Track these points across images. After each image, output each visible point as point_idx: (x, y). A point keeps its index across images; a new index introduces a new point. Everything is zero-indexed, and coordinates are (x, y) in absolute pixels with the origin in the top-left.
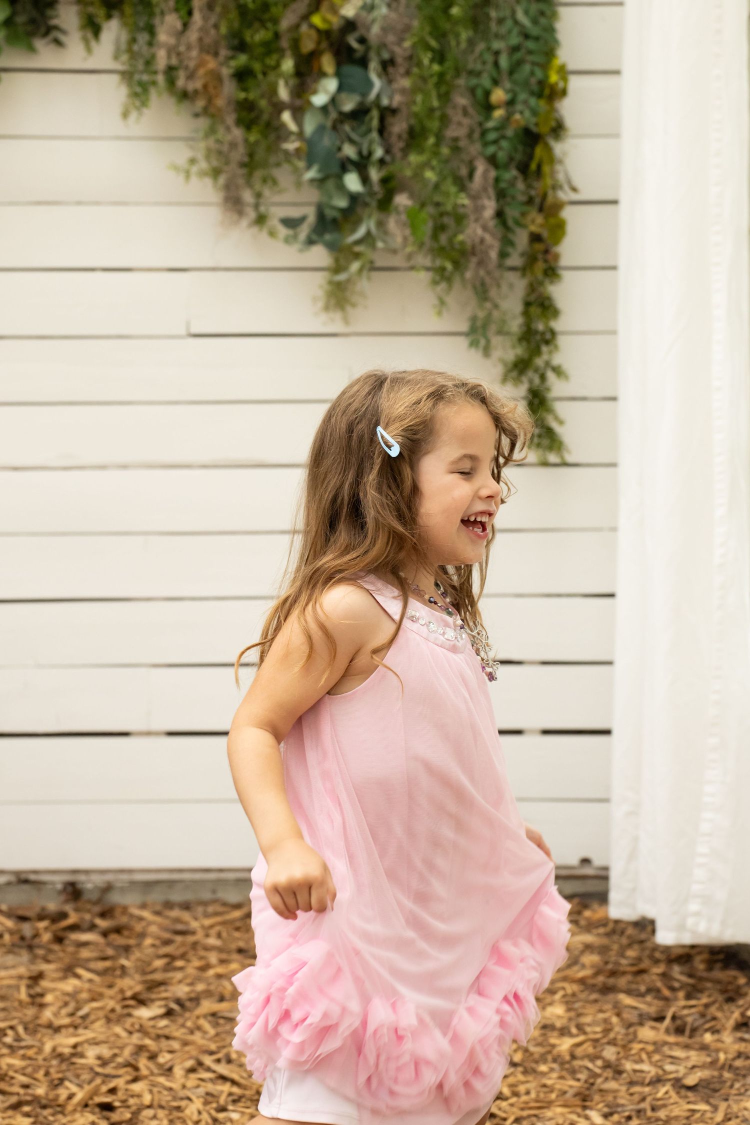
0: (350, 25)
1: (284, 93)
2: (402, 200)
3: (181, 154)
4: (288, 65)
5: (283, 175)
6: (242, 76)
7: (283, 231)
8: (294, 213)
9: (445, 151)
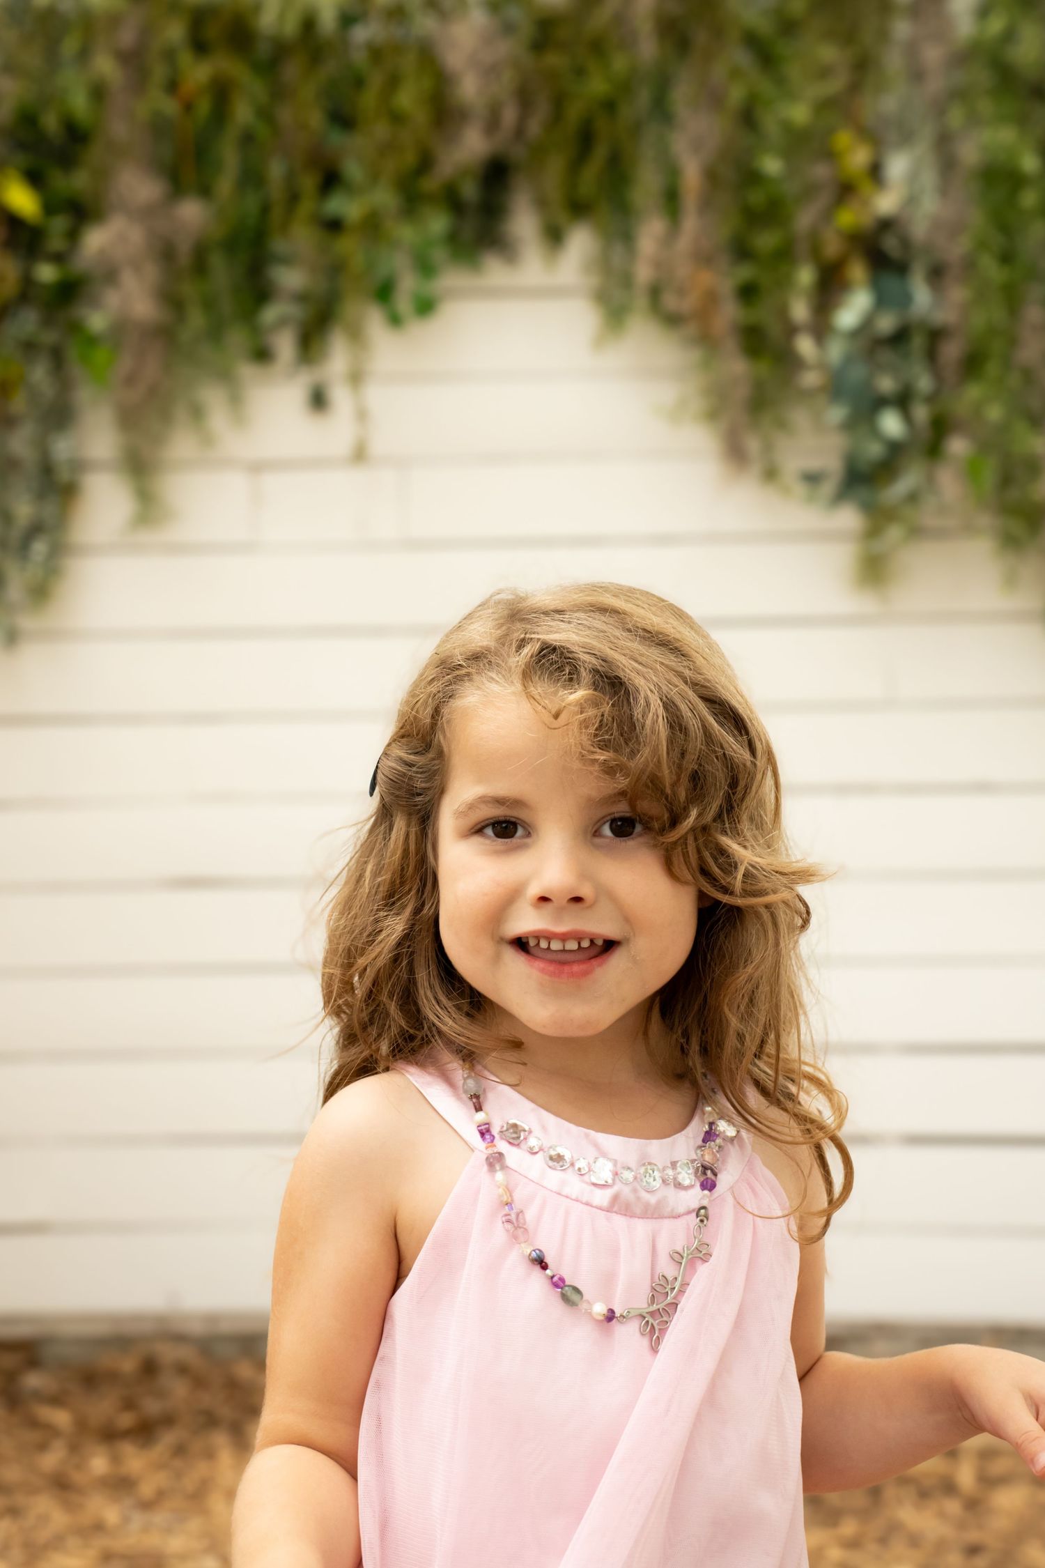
0: (886, 224)
1: (800, 310)
2: (958, 446)
3: (667, 393)
4: (805, 276)
5: (800, 417)
6: (748, 293)
7: (800, 489)
8: (814, 463)
9: (1014, 380)
